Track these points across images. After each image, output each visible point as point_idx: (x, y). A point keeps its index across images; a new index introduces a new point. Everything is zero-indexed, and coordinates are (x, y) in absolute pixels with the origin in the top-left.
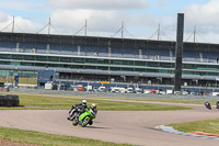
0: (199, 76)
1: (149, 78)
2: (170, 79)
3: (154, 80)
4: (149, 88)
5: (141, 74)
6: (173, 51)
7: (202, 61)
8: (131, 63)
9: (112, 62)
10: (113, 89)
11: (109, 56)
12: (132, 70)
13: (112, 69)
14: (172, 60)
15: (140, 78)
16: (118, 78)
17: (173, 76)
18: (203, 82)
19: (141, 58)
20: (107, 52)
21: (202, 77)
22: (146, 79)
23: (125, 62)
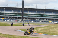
0: (28, 17)
1: (15, 17)
2: (20, 18)
3: (16, 18)
4: (15, 20)
5: (13, 16)
6: (21, 10)
7: (29, 13)
8: (10, 13)
9: (5, 13)
10: (6, 20)
11: (4, 12)
12: (10, 15)
13: (5, 15)
14: (21, 13)
15: (13, 17)
16: (7, 17)
17: (21, 17)
18: (29, 18)
19: (13, 12)
20: (4, 11)
21: (29, 17)
22: (14, 18)
23: (8, 13)
